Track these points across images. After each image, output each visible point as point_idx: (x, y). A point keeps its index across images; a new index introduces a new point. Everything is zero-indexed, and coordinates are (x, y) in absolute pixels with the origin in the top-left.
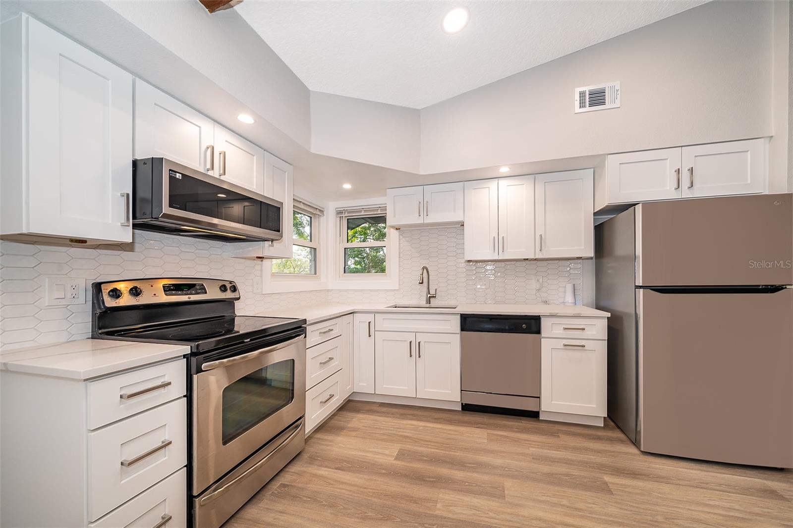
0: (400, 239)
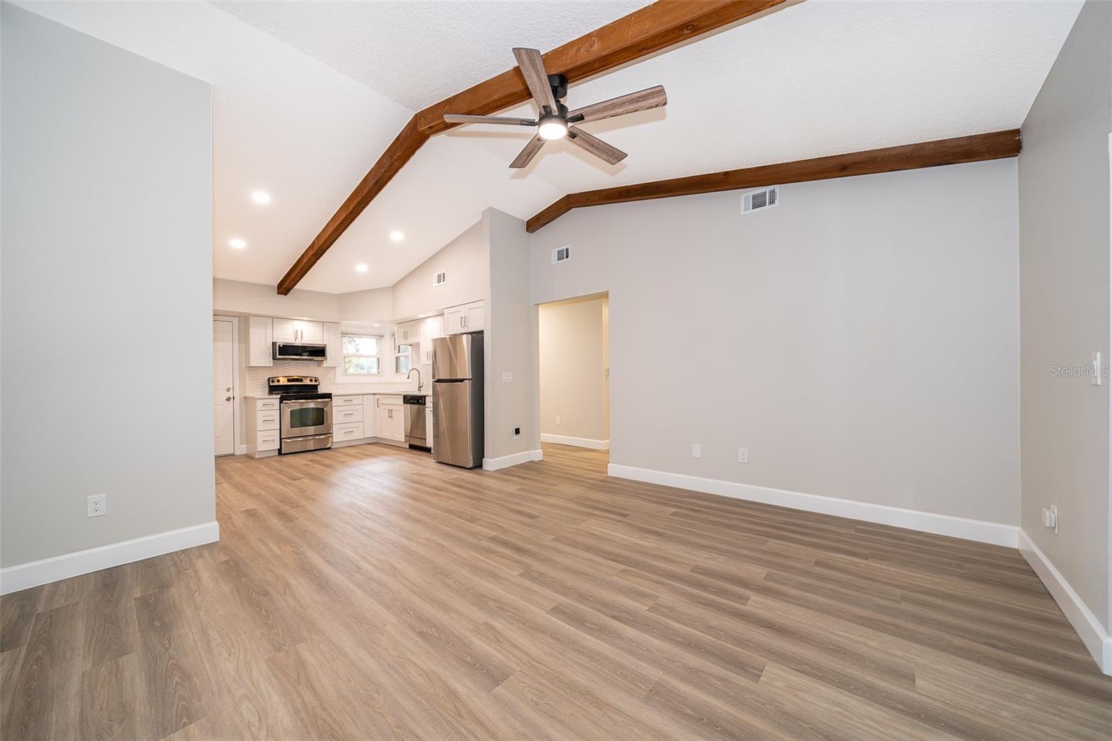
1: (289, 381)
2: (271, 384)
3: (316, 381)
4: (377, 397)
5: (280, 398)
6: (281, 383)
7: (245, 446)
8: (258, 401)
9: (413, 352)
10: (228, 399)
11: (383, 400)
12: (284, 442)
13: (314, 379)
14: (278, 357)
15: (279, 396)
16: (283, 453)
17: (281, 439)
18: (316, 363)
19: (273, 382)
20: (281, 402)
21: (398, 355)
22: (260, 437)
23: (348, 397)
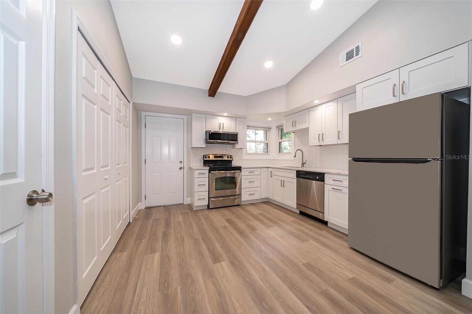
0: (295, 137)
1: (215, 157)
2: (205, 159)
3: (231, 157)
4: (270, 170)
5: (209, 169)
6: (211, 159)
7: (190, 198)
8: (196, 171)
9: (296, 137)
10: (181, 168)
11: (275, 172)
12: (211, 200)
13: (229, 156)
14: (208, 140)
15: (208, 168)
16: (210, 208)
17: (209, 198)
18: (231, 145)
19: (206, 158)
20: (209, 172)
21: (280, 141)
22: (196, 196)
23: (252, 170)
